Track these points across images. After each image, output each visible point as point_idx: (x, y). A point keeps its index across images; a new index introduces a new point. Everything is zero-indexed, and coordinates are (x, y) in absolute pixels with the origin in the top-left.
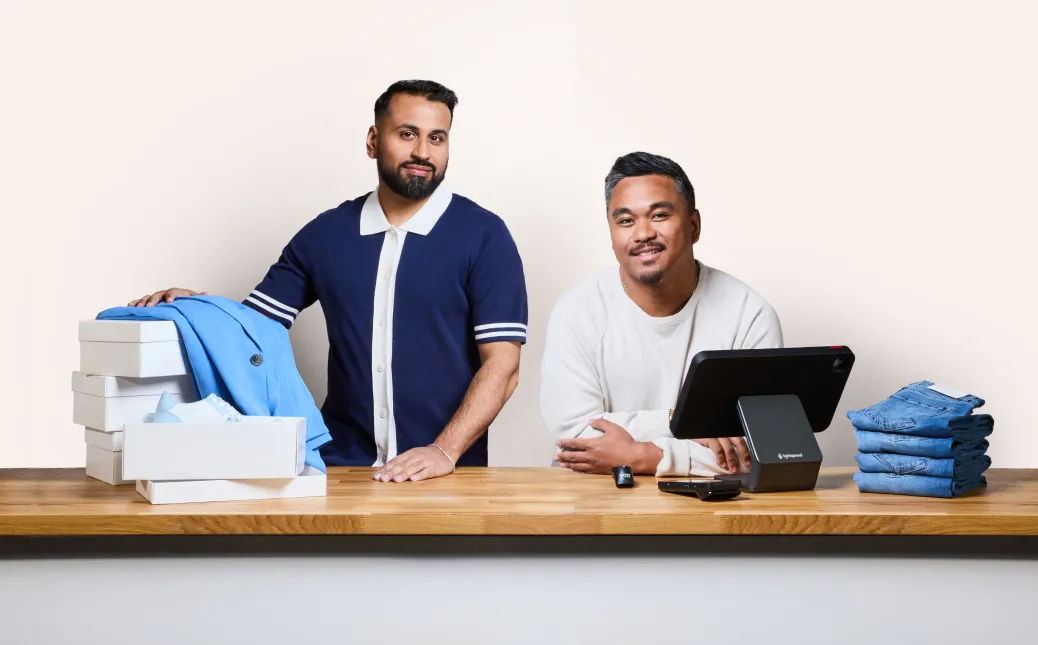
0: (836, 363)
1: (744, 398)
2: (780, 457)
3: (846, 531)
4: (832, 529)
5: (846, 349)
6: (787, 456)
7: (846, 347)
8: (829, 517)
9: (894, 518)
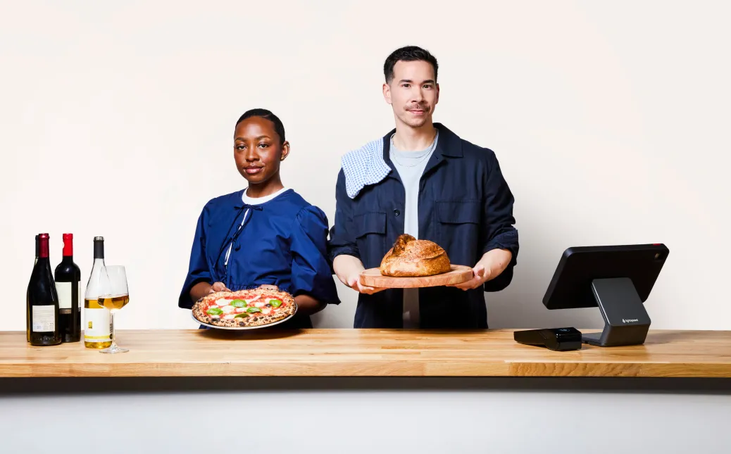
0: (657, 255)
1: (594, 280)
2: (624, 321)
3: (598, 374)
4: (588, 373)
5: (662, 245)
6: (628, 321)
7: (662, 244)
8: (586, 364)
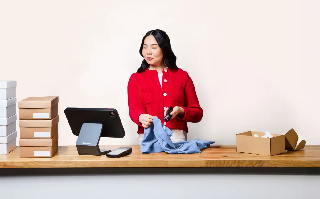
9: (260, 161)
